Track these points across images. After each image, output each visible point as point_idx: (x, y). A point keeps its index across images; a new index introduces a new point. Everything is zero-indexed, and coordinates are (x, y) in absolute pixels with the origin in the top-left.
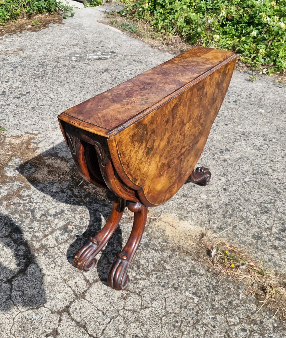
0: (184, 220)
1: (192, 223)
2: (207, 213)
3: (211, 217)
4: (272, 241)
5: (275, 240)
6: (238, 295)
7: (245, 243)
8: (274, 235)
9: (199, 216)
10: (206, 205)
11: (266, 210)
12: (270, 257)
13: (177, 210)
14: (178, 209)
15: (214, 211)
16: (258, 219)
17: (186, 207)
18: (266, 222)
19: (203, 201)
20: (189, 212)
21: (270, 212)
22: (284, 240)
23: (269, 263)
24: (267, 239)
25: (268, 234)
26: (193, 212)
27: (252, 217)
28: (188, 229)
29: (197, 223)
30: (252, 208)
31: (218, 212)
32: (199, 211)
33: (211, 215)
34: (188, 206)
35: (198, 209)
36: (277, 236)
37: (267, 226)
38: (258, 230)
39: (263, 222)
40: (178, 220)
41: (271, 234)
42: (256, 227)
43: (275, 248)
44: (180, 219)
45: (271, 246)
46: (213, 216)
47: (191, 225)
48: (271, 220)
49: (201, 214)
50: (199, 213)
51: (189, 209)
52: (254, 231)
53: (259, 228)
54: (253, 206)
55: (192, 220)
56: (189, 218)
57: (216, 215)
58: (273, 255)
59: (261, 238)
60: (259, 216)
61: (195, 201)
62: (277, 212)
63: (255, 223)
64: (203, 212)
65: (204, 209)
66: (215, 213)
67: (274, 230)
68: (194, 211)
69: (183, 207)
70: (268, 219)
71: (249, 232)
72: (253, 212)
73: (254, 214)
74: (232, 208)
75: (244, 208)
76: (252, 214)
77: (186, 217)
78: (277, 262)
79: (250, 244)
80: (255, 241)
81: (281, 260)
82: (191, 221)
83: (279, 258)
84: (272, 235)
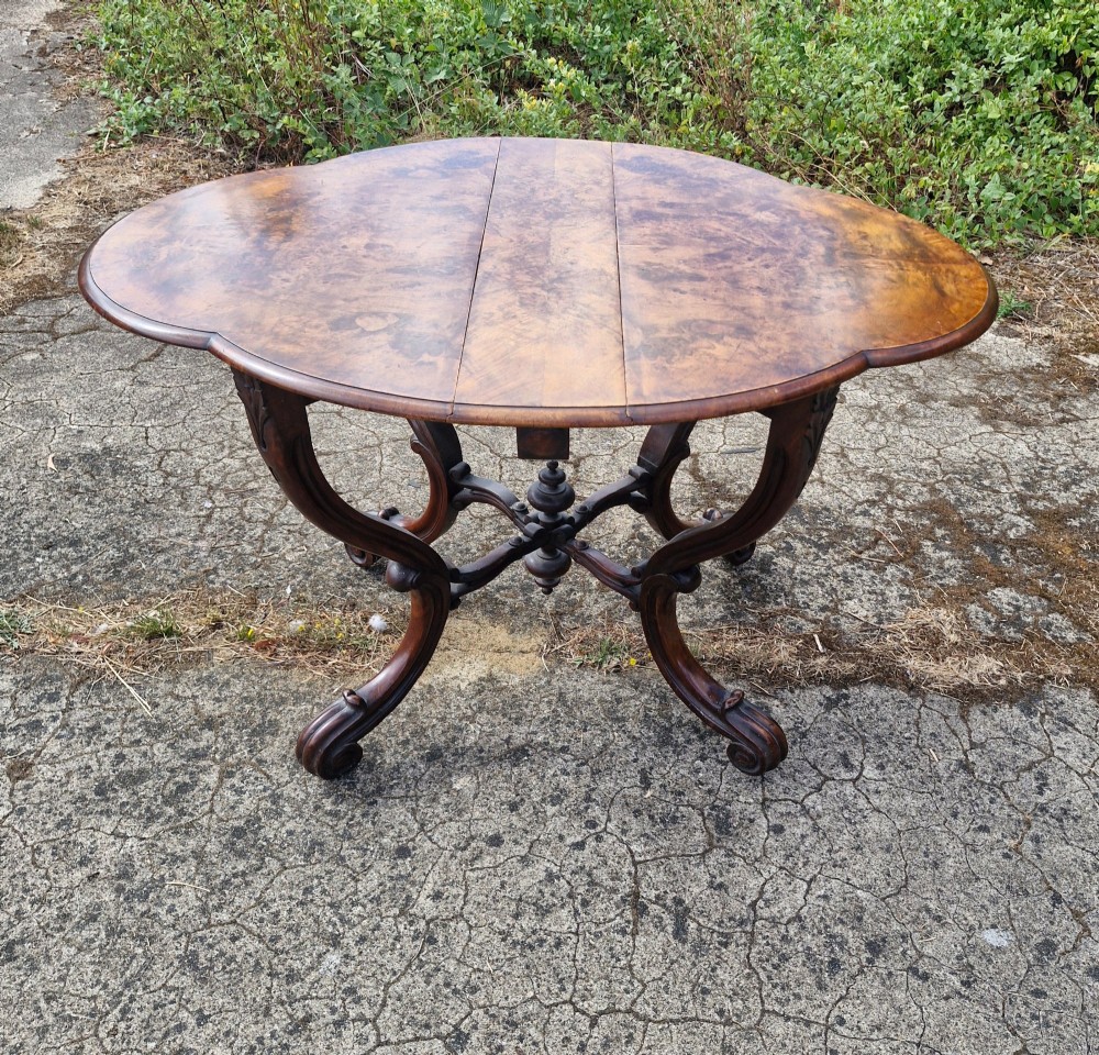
0: (481, 679)
1: (454, 683)
2: (429, 732)
3: (411, 727)
4: (220, 739)
5: (209, 747)
6: (294, 590)
7: (296, 698)
8: (214, 760)
9: (448, 710)
10: (441, 755)
11: (240, 845)
12: (225, 693)
13: (514, 696)
14: (515, 702)
15: (411, 748)
16: (265, 790)
17: (496, 722)
18: (239, 792)
19: (458, 765)
20: (480, 710)
21: (223, 839)
22: (182, 757)
23: (227, 676)
24: (234, 738)
25: (234, 752)
26: (469, 712)
27: (287, 791)
28: (457, 664)
29: (442, 691)
30: (290, 826)
31: (396, 752)
32: (455, 728)
33: (414, 734)
34: (493, 725)
35: (461, 730)
36: (202, 763)
37: (235, 781)
38: (264, 754)
39: (251, 787)
40: (495, 670)
41: (222, 759)
42: (269, 759)
43: (210, 724)
44: (491, 678)
45: (222, 724)
46: (407, 734)
47: (456, 677)
48: (222, 810)
49: (443, 719)
50: (452, 719)
51: (483, 718)
52: (277, 744)
53: (260, 761)
54: (290, 833)
55: (460, 693)
56: (470, 692)
57: (401, 738)
58: (217, 700)
59: (254, 733)
60: (263, 804)
61: (481, 751)
62: (199, 855)
63: (273, 772)
64: (440, 728)
65: (443, 739)
66: (406, 742)
67: (211, 779)
68: (468, 718)
69: (504, 715)
70: (233, 808)
71: (291, 734)
72: (287, 809)
73: (281, 802)
74: (359, 786)
75: (317, 808)
76: (289, 799)
77: (480, 692)
78: (205, 688)
79: (283, 701)
80: (271, 715)
81: (194, 697)
82: (463, 688)
83: (199, 701)
84: (217, 757)
